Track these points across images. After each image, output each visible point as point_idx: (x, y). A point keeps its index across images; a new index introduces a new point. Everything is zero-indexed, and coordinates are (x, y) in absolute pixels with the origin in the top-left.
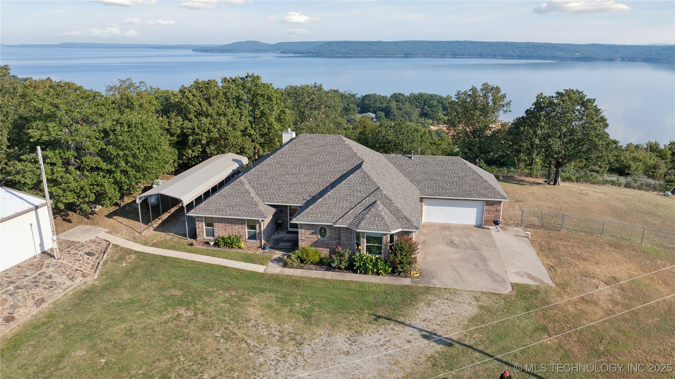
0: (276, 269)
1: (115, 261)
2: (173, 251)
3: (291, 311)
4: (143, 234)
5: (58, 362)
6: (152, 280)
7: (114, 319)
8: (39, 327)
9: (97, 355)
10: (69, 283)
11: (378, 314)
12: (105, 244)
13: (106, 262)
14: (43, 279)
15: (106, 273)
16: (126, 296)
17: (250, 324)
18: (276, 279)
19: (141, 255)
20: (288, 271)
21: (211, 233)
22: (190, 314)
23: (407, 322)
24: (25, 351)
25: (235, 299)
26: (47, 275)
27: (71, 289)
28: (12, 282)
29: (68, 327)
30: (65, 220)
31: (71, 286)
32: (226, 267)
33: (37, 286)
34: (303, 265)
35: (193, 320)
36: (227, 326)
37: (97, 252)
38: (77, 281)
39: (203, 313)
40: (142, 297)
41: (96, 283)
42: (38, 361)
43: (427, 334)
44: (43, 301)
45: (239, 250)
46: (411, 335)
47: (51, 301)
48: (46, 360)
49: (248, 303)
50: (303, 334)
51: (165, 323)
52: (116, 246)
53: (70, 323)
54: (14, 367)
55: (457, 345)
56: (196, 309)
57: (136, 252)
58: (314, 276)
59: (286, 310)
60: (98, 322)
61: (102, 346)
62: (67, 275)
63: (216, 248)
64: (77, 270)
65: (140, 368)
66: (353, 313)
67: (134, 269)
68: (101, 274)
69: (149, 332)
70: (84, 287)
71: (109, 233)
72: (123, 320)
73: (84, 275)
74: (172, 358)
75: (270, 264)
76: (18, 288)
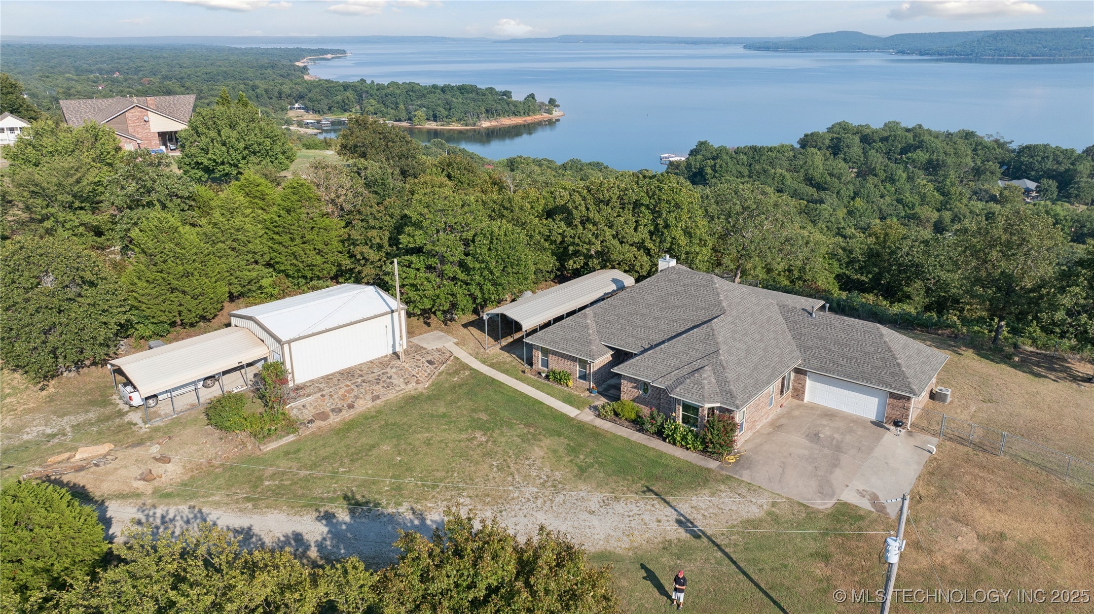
0: (587, 416)
1: (450, 374)
2: (505, 375)
3: (571, 461)
4: (488, 351)
5: (370, 450)
6: (471, 399)
7: (422, 427)
8: (368, 419)
9: (397, 453)
10: (403, 386)
11: (651, 488)
12: (448, 354)
13: (440, 374)
14: (385, 377)
15: (437, 383)
16: (442, 410)
17: (527, 462)
18: (580, 427)
19: (475, 373)
20: (599, 422)
21: (546, 364)
22: (484, 439)
23: (674, 504)
24: (352, 435)
25: (529, 436)
26: (389, 375)
27: (402, 392)
28: (361, 376)
29: (387, 424)
30: (425, 323)
31: (404, 389)
32: (541, 403)
33: (378, 383)
34: (617, 419)
35: (482, 445)
36: (506, 458)
37: (438, 361)
38: (410, 386)
39: (494, 442)
40: (454, 414)
41: (425, 391)
42: (357, 445)
43: (684, 520)
44: (378, 397)
45: (566, 389)
46: (666, 516)
47: (384, 399)
48: (362, 446)
49: (538, 443)
50: (566, 485)
51: (460, 441)
52: (457, 359)
53: (390, 422)
54: (342, 444)
55: (705, 539)
56: (491, 436)
57: (471, 369)
58: (619, 434)
59: (567, 459)
60: (410, 427)
61: (404, 446)
62: (405, 379)
63: (546, 382)
64: (414, 376)
65: (421, 473)
66: (628, 480)
67: (461, 386)
68: (432, 385)
69: (443, 445)
70: (413, 393)
71: (457, 344)
72: (428, 430)
73: (417, 382)
74: (448, 472)
75: (587, 410)
76: (364, 381)
